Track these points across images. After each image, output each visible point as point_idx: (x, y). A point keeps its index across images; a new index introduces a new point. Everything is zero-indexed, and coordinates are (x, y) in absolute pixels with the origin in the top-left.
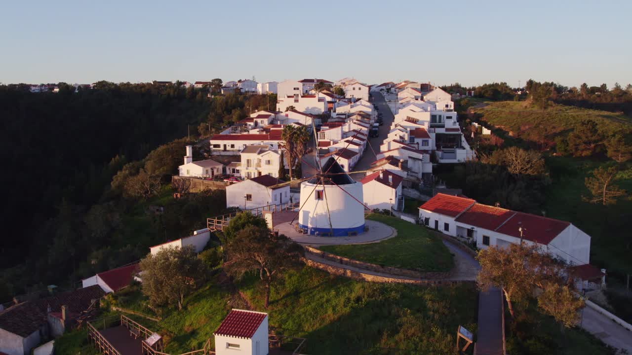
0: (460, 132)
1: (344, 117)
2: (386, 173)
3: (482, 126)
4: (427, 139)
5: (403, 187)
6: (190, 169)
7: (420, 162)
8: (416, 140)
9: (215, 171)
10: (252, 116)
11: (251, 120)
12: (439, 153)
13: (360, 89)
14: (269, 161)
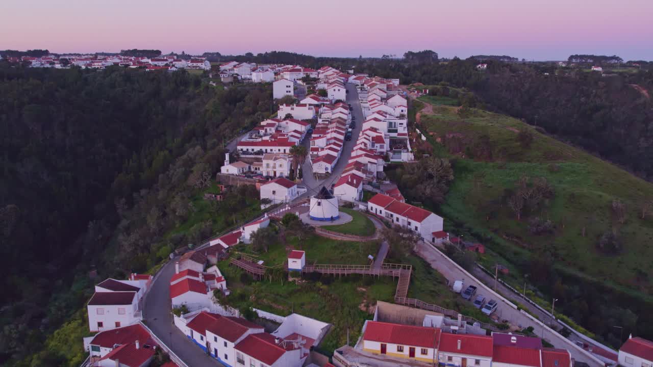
0: (407, 137)
1: (327, 122)
2: (353, 176)
3: (422, 133)
4: (383, 144)
5: (363, 184)
6: (229, 169)
7: (375, 165)
8: (376, 145)
9: (244, 169)
10: (263, 123)
11: (263, 127)
12: (391, 154)
13: (339, 90)
14: (281, 165)
